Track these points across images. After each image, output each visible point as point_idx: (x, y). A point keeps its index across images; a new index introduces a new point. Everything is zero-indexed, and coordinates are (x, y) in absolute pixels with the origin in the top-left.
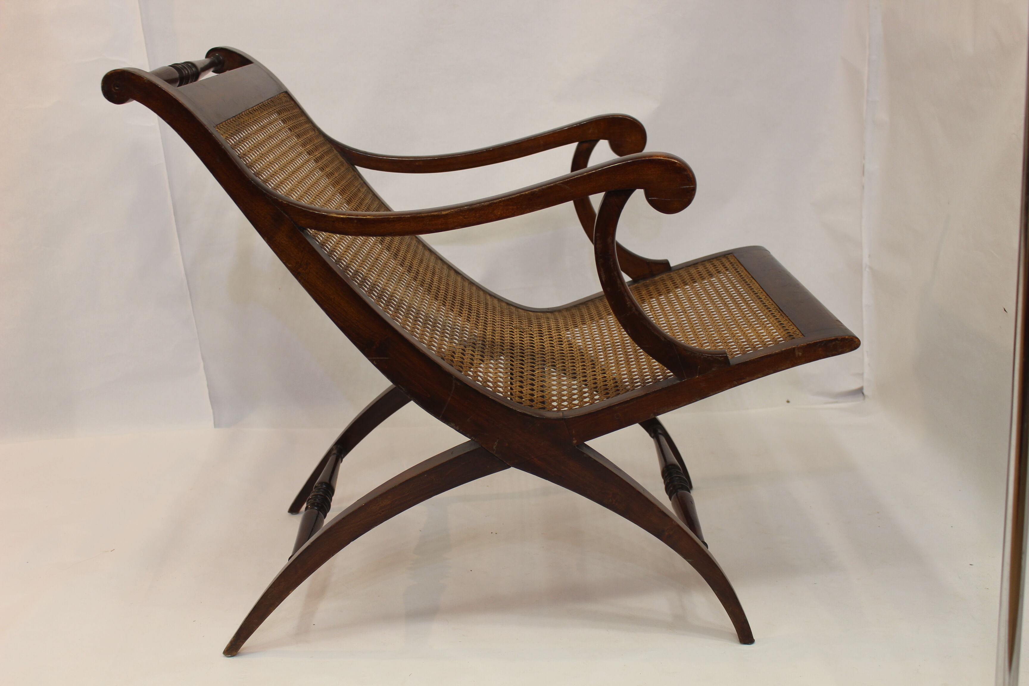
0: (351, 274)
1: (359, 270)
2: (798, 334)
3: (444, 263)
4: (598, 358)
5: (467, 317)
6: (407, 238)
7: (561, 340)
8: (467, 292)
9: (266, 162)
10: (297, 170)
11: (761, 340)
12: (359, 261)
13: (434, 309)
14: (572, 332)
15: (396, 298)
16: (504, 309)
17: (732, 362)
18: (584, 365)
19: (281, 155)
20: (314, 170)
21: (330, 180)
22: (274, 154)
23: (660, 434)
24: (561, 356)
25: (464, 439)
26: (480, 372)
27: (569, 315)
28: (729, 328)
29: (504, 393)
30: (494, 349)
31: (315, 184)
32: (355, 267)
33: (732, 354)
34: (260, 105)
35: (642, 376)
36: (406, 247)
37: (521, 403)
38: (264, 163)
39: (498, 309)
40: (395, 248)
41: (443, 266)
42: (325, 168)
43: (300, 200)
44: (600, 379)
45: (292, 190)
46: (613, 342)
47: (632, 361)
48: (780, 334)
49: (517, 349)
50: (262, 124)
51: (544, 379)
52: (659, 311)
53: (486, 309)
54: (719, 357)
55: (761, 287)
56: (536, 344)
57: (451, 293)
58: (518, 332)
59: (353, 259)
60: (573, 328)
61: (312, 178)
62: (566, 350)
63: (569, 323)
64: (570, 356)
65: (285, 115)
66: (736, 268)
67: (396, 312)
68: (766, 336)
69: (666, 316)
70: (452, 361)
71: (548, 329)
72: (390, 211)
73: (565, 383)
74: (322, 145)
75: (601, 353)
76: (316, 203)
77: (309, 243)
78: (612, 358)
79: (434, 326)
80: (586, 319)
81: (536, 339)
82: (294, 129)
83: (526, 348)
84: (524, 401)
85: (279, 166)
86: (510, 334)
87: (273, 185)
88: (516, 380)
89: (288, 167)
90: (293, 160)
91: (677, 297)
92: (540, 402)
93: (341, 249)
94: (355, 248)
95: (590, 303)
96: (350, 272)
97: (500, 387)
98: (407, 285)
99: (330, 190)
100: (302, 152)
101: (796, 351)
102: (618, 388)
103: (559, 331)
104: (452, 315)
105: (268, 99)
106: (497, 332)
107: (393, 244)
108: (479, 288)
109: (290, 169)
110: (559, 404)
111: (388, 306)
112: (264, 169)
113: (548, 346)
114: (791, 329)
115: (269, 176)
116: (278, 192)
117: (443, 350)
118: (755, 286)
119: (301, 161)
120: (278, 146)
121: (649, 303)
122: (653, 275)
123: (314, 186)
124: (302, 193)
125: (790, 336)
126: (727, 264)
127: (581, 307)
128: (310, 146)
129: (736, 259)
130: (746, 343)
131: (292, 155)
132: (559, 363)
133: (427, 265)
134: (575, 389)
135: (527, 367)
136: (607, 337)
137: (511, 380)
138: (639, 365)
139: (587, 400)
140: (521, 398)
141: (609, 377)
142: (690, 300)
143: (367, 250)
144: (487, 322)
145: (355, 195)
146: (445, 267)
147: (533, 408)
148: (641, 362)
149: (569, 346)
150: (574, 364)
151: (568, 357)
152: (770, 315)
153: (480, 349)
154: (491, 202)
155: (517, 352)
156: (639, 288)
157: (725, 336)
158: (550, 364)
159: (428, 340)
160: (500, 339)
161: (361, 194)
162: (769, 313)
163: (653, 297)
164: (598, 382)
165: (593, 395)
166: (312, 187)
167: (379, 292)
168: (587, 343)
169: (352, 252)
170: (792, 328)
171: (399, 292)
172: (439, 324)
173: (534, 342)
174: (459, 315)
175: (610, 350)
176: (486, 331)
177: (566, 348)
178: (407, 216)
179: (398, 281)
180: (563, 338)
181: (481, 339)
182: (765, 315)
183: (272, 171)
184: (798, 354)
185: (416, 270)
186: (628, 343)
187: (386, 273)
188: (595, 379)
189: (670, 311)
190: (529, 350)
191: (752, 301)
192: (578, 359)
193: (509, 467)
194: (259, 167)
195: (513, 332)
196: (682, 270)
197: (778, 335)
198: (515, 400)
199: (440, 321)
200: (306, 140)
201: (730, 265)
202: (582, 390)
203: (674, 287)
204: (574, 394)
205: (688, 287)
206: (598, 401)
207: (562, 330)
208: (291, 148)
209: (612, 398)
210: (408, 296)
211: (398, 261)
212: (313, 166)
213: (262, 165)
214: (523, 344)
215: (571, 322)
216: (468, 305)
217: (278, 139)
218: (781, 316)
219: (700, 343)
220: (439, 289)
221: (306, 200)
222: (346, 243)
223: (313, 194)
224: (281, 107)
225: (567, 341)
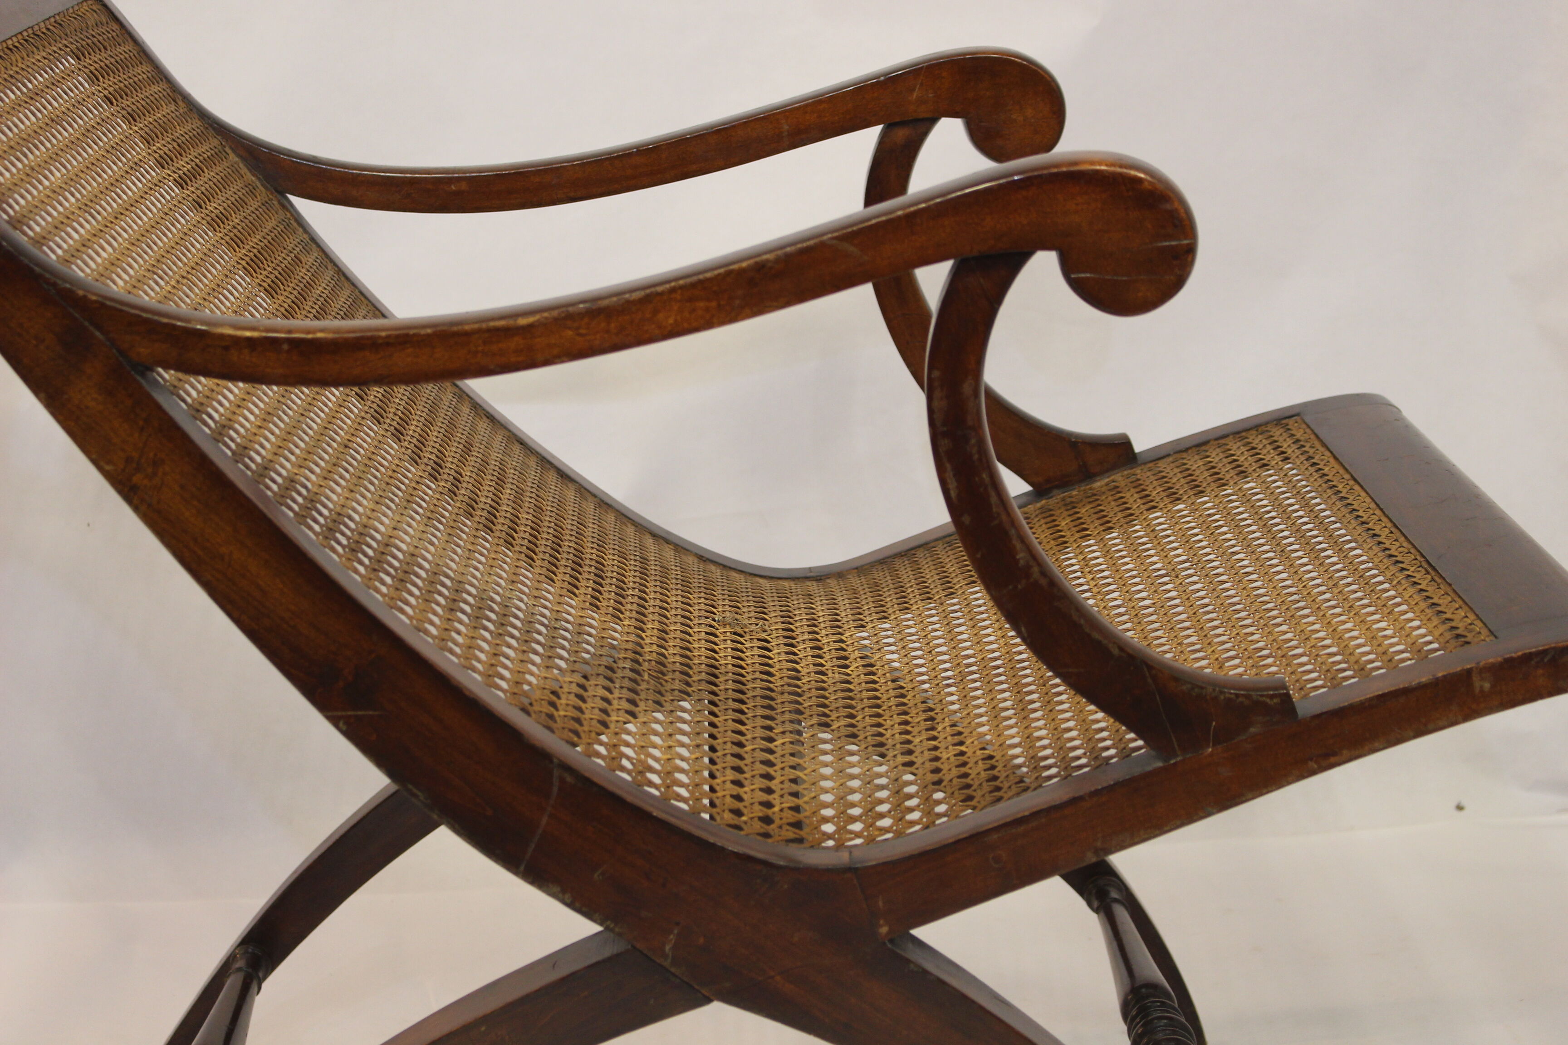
0: (275, 487)
1: (298, 477)
2: (1480, 633)
3: (529, 452)
4: (944, 701)
5: (592, 596)
6: (429, 390)
7: (843, 653)
8: (591, 530)
9: (41, 188)
10: (127, 210)
11: (1380, 649)
12: (297, 451)
13: (502, 578)
14: (872, 632)
15: (399, 549)
16: (692, 572)
17: (1304, 709)
18: (906, 723)
19: (85, 170)
20: (173, 208)
21: (219, 234)
22: (65, 167)
23: (1116, 901)
24: (843, 698)
25: (587, 928)
26: (628, 745)
27: (866, 586)
28: (1292, 616)
29: (691, 802)
30: (664, 682)
31: (178, 247)
32: (285, 467)
33: (1301, 689)
34: (25, 34)
35: (1061, 749)
36: (426, 410)
37: (738, 828)
38: (35, 192)
39: (675, 572)
40: (395, 414)
41: (527, 461)
42: (205, 203)
43: (134, 291)
44: (948, 759)
45: (113, 264)
46: (983, 659)
47: (1035, 710)
48: (1430, 633)
49: (727, 681)
50: (30, 86)
51: (801, 761)
52: (1106, 573)
53: (644, 573)
54: (1268, 696)
55: (1378, 505)
56: (777, 666)
57: (549, 533)
58: (728, 634)
59: (280, 447)
60: (876, 622)
61: (169, 230)
62: (856, 681)
63: (865, 608)
64: (869, 699)
65: (94, 60)
66: (1311, 454)
67: (397, 589)
68: (1393, 637)
69: (1123, 585)
70: (551, 717)
71: (808, 626)
72: (384, 316)
73: (856, 771)
74: (197, 139)
75: (953, 689)
76: (181, 299)
77: (159, 407)
78: (981, 701)
79: (502, 624)
80: (911, 596)
81: (778, 654)
82: (119, 99)
83: (749, 677)
84: (745, 823)
85: (78, 200)
86: (706, 641)
87: (60, 252)
88: (724, 765)
89: (102, 202)
90: (115, 183)
91: (1152, 535)
92: (790, 824)
93: (248, 420)
94: (285, 418)
95: (920, 554)
96: (274, 481)
97: (682, 785)
98: (429, 514)
99: (219, 263)
100: (141, 160)
101: (1474, 678)
102: (997, 783)
103: (840, 630)
104: (550, 592)
105: (48, 19)
106: (672, 635)
107: (390, 405)
108: (624, 517)
109: (110, 206)
110: (841, 830)
111: (376, 573)
112: (37, 207)
113: (808, 671)
114: (1460, 617)
115: (50, 228)
116: (74, 271)
117: (526, 687)
118: (1361, 503)
119: (140, 185)
120: (73, 143)
121: (1078, 551)
122: (1087, 475)
123: (173, 251)
124: (142, 272)
125: (1458, 636)
126: (1285, 445)
127: (898, 563)
128: (163, 142)
129: (1308, 430)
130: (1338, 658)
131: (113, 170)
132: (838, 717)
133: (484, 458)
134: (882, 787)
135: (753, 730)
136: (968, 644)
137: (711, 766)
138: (1053, 720)
139: (915, 816)
140: (738, 813)
141: (974, 752)
142: (1187, 542)
143: (319, 421)
144: (646, 609)
145: (287, 273)
146: (532, 462)
147: (770, 841)
148: (1059, 711)
149: (867, 671)
150: (880, 720)
151: (862, 700)
152: (1403, 582)
153: (627, 683)
154: (648, 291)
155: (727, 689)
156: (1051, 510)
157: (1281, 638)
158: (815, 720)
159: (485, 663)
160: (681, 656)
161: (304, 270)
162: (1401, 576)
163: (1089, 535)
164: (945, 767)
165: (932, 802)
166: (169, 256)
167: (353, 534)
168: (915, 662)
169: (278, 427)
170: (1463, 614)
171: (406, 533)
172: (517, 617)
173: (770, 662)
174: (568, 591)
175: (975, 681)
176: (643, 635)
177: (859, 676)
178: (423, 332)
179: (405, 503)
180: (850, 649)
181: (630, 655)
182: (1390, 581)
183: (59, 213)
184: (1481, 687)
185: (453, 472)
186: (1023, 661)
187: (372, 483)
188: (937, 759)
189: (1135, 573)
190: (759, 684)
191: (1353, 545)
192: (890, 704)
193: (708, 1001)
194: (22, 202)
195: (716, 636)
196: (1165, 460)
197: (1425, 636)
198: (722, 818)
199: (519, 609)
200: (151, 126)
201: (1294, 447)
202: (902, 789)
203: (1143, 507)
204: (881, 802)
205: (1181, 506)
206: (944, 819)
207: (846, 627)
208: (113, 150)
209: (982, 809)
210: (432, 544)
211: (403, 450)
212: (172, 198)
213: (29, 197)
214: (742, 668)
215: (871, 605)
216: (593, 563)
217: (76, 126)
218: (1433, 583)
219: (1217, 659)
220: (514, 521)
221: (152, 290)
222: (261, 405)
223: (171, 273)
224: (84, 40)
225: (861, 658)
